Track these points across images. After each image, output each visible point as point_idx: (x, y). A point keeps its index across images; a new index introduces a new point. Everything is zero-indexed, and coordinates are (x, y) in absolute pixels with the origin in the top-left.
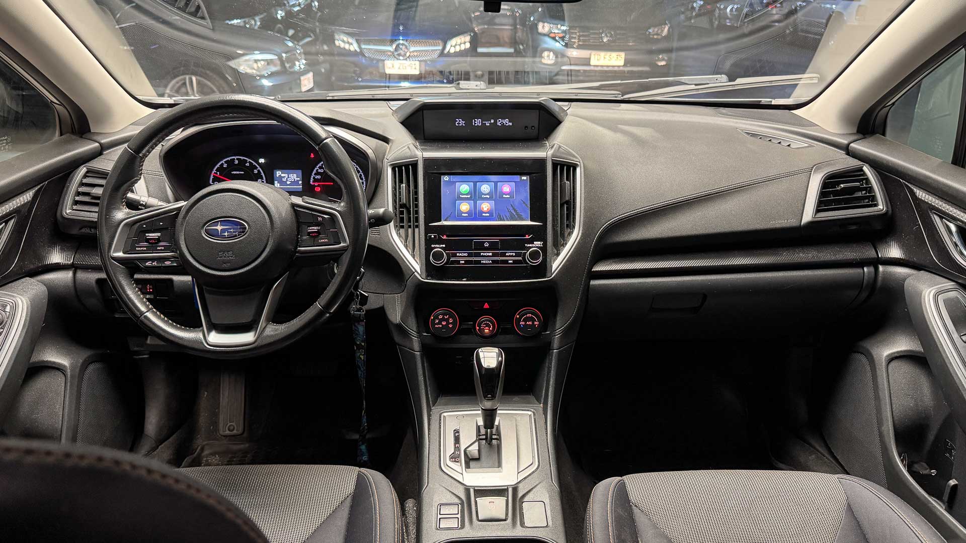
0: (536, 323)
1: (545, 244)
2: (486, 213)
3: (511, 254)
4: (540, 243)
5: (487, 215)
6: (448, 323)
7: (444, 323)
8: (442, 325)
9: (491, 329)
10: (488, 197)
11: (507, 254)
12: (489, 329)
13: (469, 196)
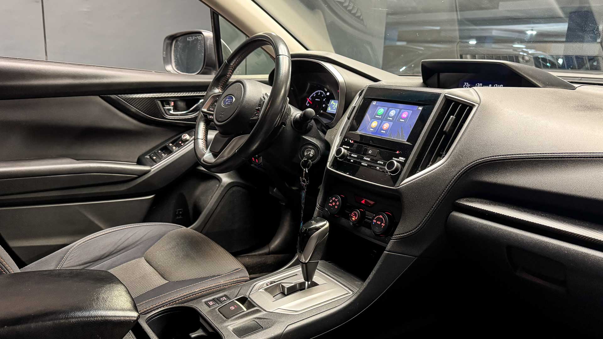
0: (383, 224)
1: (406, 161)
2: (384, 130)
3: (381, 162)
4: (403, 158)
5: (384, 132)
6: (336, 205)
7: (334, 204)
8: (332, 204)
9: (356, 218)
10: (391, 119)
11: (378, 162)
12: (355, 218)
13: (380, 117)
